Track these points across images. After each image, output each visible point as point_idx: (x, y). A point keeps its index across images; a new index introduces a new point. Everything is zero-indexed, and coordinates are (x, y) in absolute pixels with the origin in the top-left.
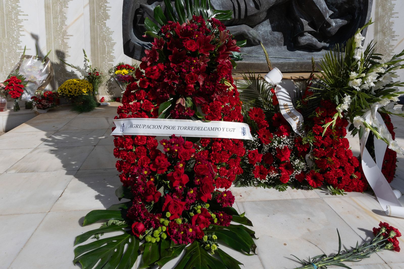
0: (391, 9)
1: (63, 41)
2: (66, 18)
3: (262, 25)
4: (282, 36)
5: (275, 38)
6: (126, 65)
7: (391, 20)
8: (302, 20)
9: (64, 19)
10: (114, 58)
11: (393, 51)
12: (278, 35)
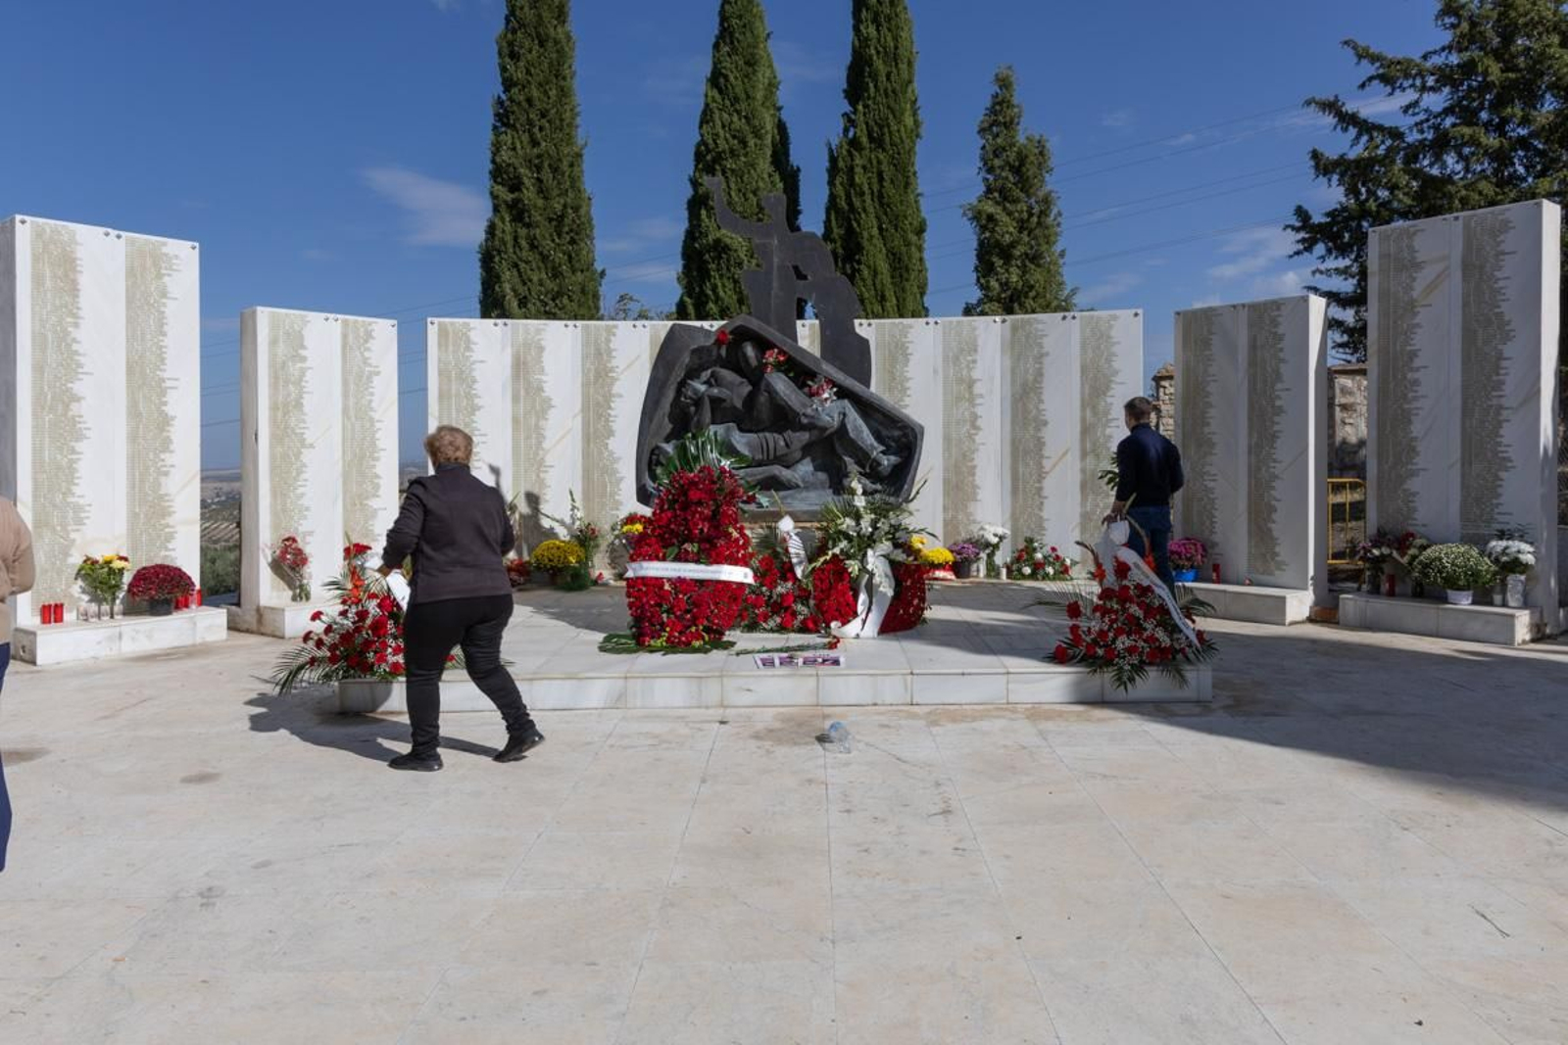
1: (538, 476)
2: (544, 438)
3: (800, 465)
4: (826, 477)
5: (818, 480)
6: (642, 517)
8: (847, 459)
12: (822, 476)
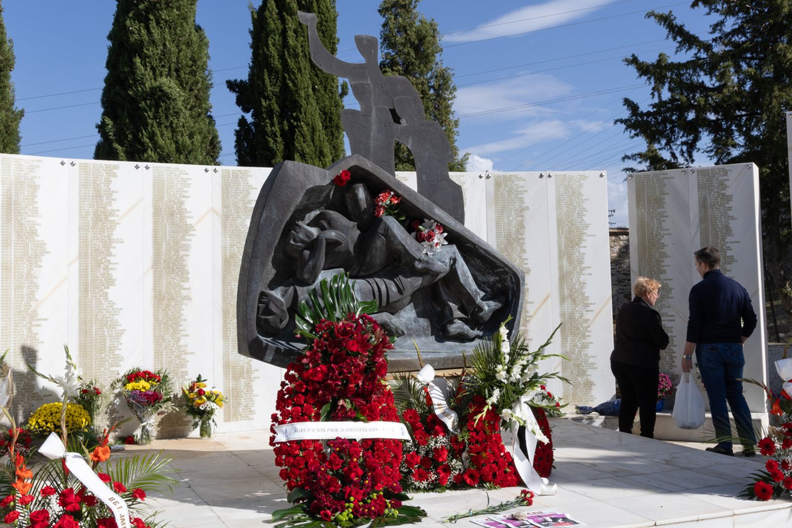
0: (581, 262)
1: (30, 330)
2: (37, 287)
3: (405, 311)
4: (429, 323)
5: (420, 326)
6: (145, 372)
7: (582, 278)
8: (451, 304)
9: (34, 287)
10: (122, 359)
11: (589, 329)
12: (424, 322)
